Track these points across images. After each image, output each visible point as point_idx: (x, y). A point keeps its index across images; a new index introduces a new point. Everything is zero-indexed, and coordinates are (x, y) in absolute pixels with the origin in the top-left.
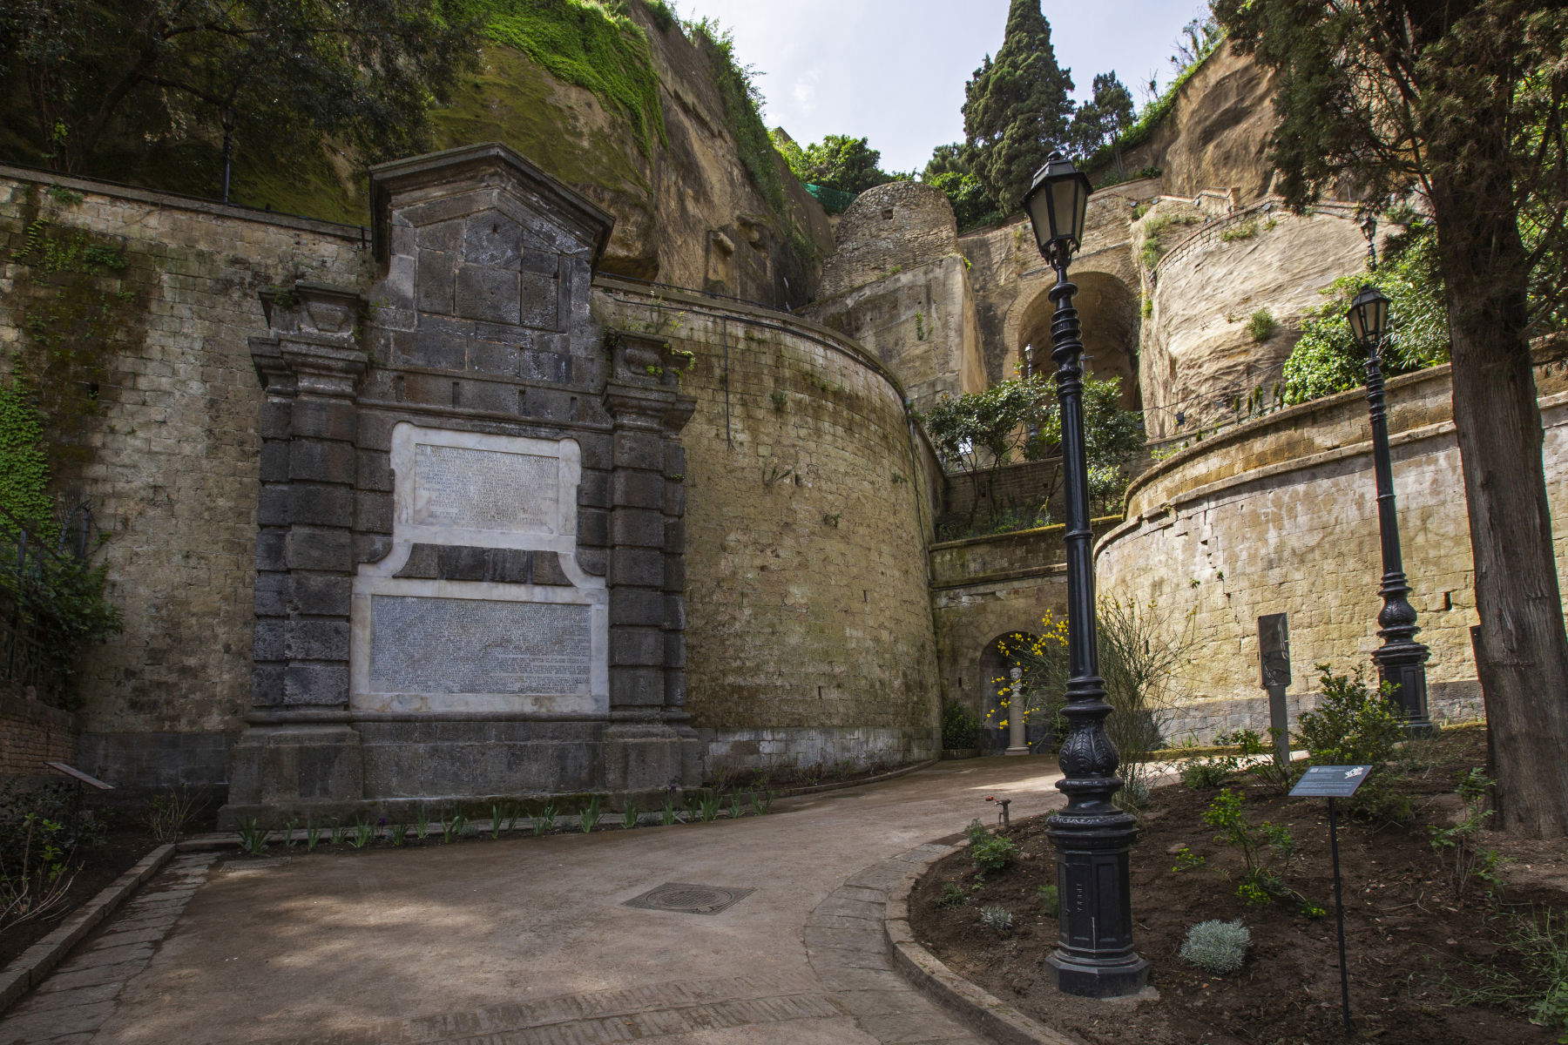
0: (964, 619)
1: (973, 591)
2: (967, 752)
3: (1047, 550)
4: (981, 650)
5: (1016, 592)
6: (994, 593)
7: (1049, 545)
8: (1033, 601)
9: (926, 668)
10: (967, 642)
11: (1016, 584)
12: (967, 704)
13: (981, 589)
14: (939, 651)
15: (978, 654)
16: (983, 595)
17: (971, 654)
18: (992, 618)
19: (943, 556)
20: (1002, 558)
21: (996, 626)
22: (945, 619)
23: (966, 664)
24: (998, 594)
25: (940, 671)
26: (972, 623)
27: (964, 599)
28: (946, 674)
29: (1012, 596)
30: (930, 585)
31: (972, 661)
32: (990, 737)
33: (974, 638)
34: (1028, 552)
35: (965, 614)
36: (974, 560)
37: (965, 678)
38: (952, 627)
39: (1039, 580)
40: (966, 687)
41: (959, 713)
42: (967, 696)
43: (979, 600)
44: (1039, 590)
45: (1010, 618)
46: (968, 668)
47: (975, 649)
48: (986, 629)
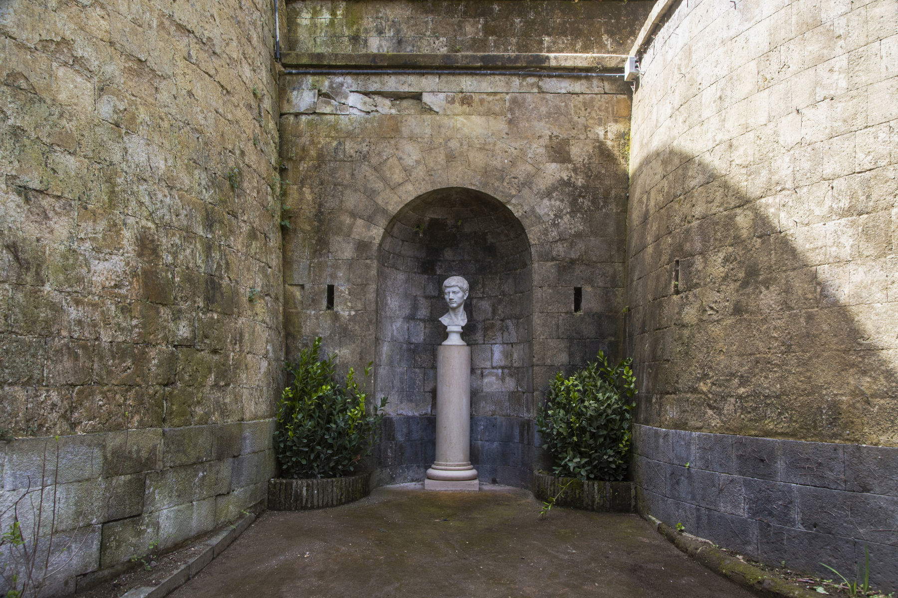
0: (350, 147)
1: (375, 84)
2: (336, 486)
3: (525, 34)
4: (383, 222)
5: (466, 100)
6: (417, 97)
7: (529, 24)
8: (500, 125)
9: (238, 243)
10: (352, 200)
11: (467, 83)
12: (343, 353)
13: (392, 83)
14: (286, 214)
15: (377, 232)
16: (396, 97)
17: (360, 230)
18: (411, 153)
19: (315, 13)
20: (436, 35)
21: (420, 172)
22: (305, 140)
23: (347, 252)
24: (427, 98)
25: (287, 263)
26: (365, 157)
27: (354, 100)
28: (300, 274)
29: (458, 107)
30: (277, 56)
31: (362, 246)
32: (391, 437)
33: (371, 194)
34: (488, 30)
35: (350, 135)
36: (380, 32)
37: (342, 289)
38: (321, 158)
39: (516, 81)
40: (344, 311)
41: (325, 379)
42: (344, 333)
43: (385, 107)
44: (514, 101)
45: (451, 157)
46: (351, 264)
47: (370, 220)
48: (397, 176)
